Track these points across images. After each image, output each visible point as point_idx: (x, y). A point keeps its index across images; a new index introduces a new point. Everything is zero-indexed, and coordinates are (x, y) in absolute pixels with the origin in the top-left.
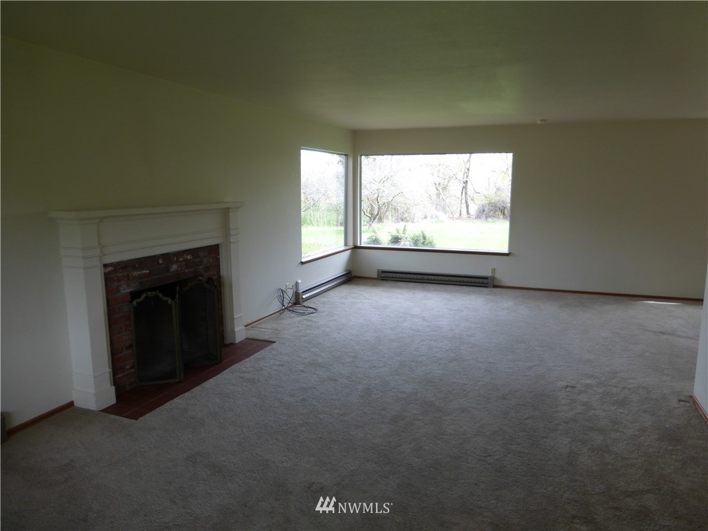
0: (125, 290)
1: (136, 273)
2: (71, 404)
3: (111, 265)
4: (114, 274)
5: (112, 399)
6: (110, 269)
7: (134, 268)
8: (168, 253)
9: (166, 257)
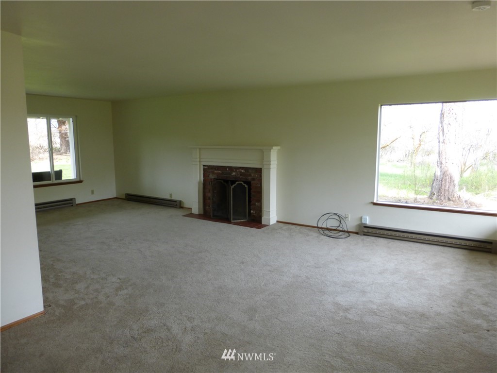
0: (212, 176)
1: (216, 172)
2: (191, 209)
3: (207, 166)
4: (208, 170)
5: (202, 212)
6: (206, 167)
7: (216, 170)
8: (231, 167)
9: (230, 168)
